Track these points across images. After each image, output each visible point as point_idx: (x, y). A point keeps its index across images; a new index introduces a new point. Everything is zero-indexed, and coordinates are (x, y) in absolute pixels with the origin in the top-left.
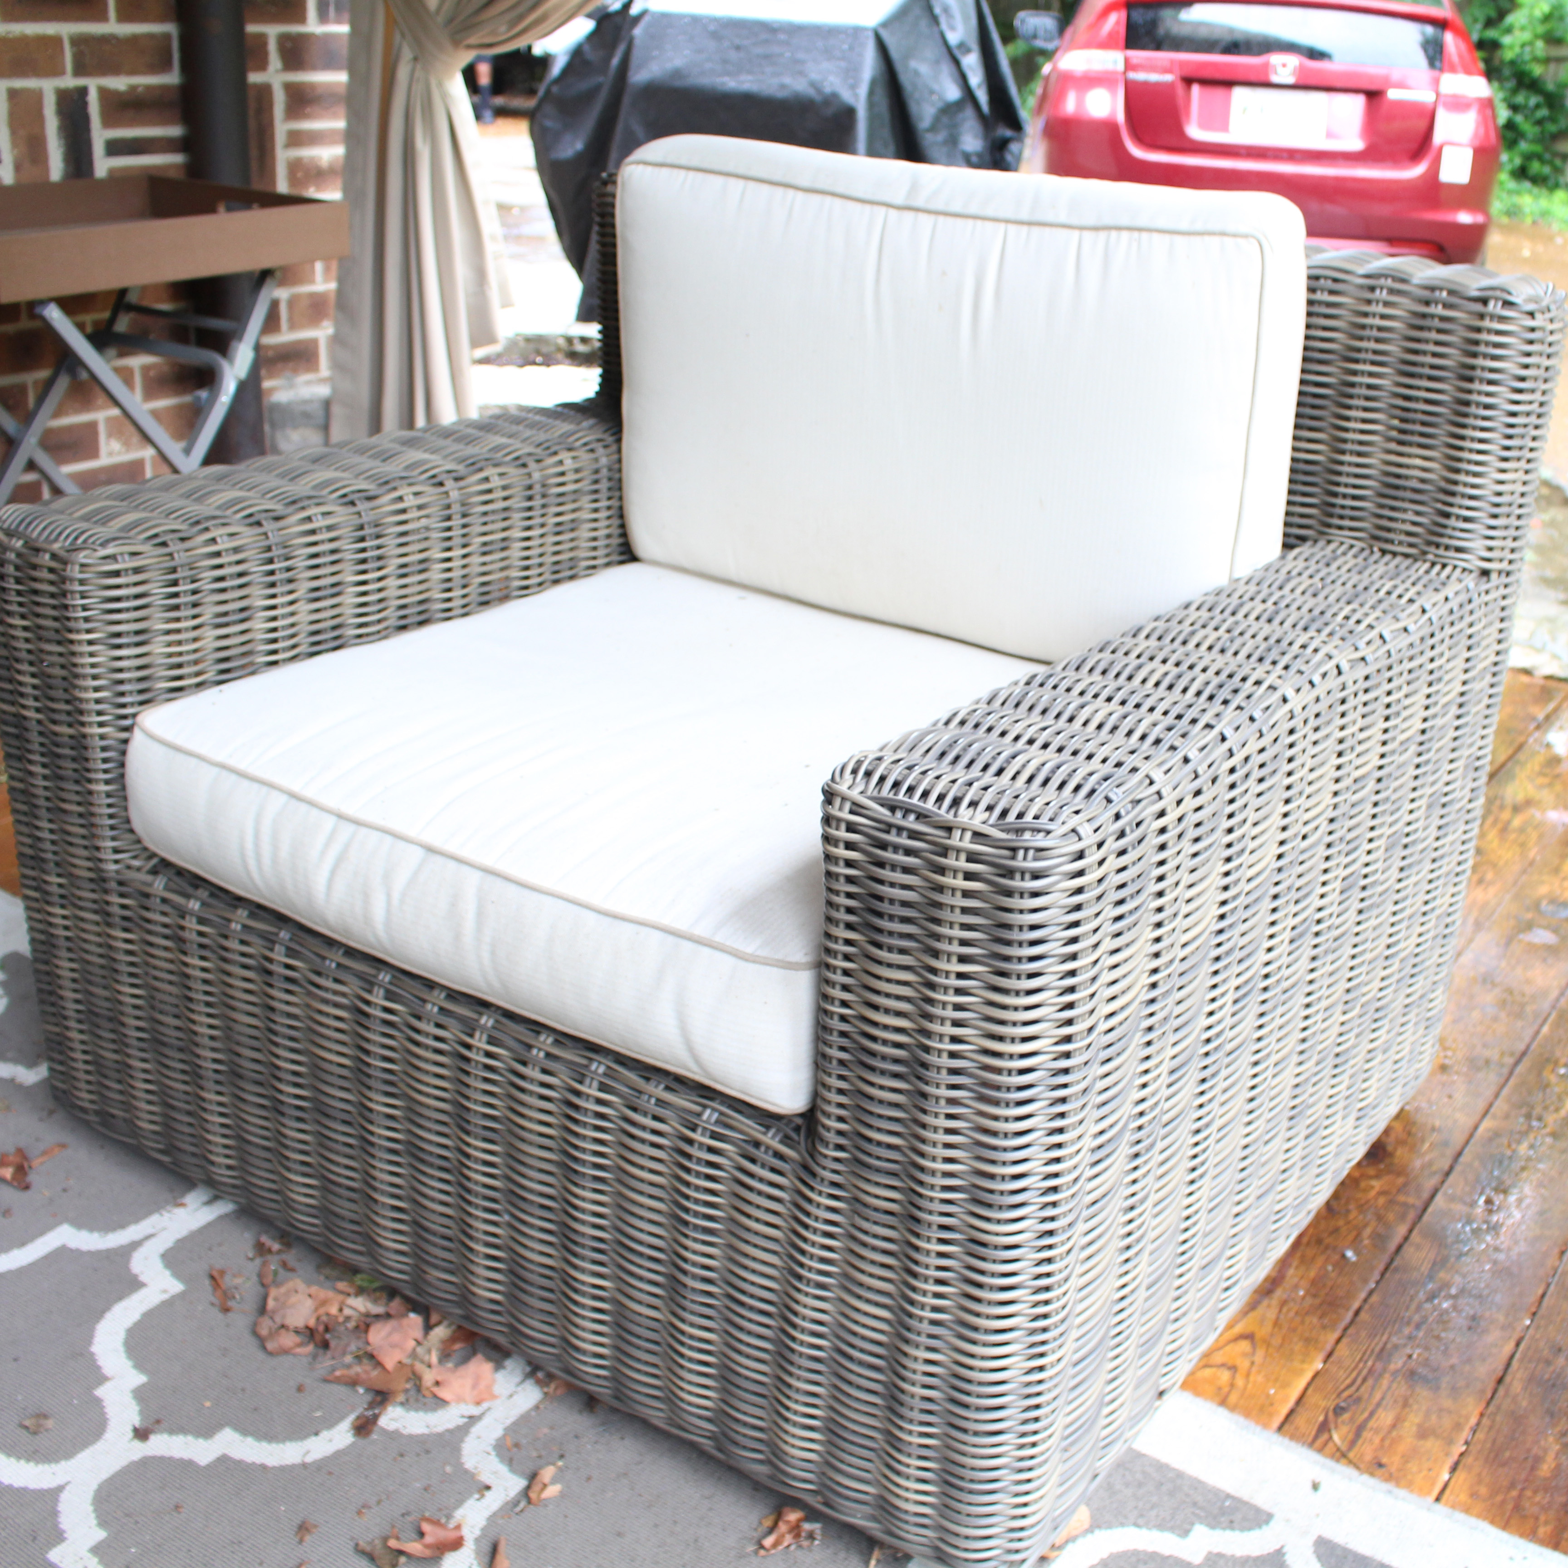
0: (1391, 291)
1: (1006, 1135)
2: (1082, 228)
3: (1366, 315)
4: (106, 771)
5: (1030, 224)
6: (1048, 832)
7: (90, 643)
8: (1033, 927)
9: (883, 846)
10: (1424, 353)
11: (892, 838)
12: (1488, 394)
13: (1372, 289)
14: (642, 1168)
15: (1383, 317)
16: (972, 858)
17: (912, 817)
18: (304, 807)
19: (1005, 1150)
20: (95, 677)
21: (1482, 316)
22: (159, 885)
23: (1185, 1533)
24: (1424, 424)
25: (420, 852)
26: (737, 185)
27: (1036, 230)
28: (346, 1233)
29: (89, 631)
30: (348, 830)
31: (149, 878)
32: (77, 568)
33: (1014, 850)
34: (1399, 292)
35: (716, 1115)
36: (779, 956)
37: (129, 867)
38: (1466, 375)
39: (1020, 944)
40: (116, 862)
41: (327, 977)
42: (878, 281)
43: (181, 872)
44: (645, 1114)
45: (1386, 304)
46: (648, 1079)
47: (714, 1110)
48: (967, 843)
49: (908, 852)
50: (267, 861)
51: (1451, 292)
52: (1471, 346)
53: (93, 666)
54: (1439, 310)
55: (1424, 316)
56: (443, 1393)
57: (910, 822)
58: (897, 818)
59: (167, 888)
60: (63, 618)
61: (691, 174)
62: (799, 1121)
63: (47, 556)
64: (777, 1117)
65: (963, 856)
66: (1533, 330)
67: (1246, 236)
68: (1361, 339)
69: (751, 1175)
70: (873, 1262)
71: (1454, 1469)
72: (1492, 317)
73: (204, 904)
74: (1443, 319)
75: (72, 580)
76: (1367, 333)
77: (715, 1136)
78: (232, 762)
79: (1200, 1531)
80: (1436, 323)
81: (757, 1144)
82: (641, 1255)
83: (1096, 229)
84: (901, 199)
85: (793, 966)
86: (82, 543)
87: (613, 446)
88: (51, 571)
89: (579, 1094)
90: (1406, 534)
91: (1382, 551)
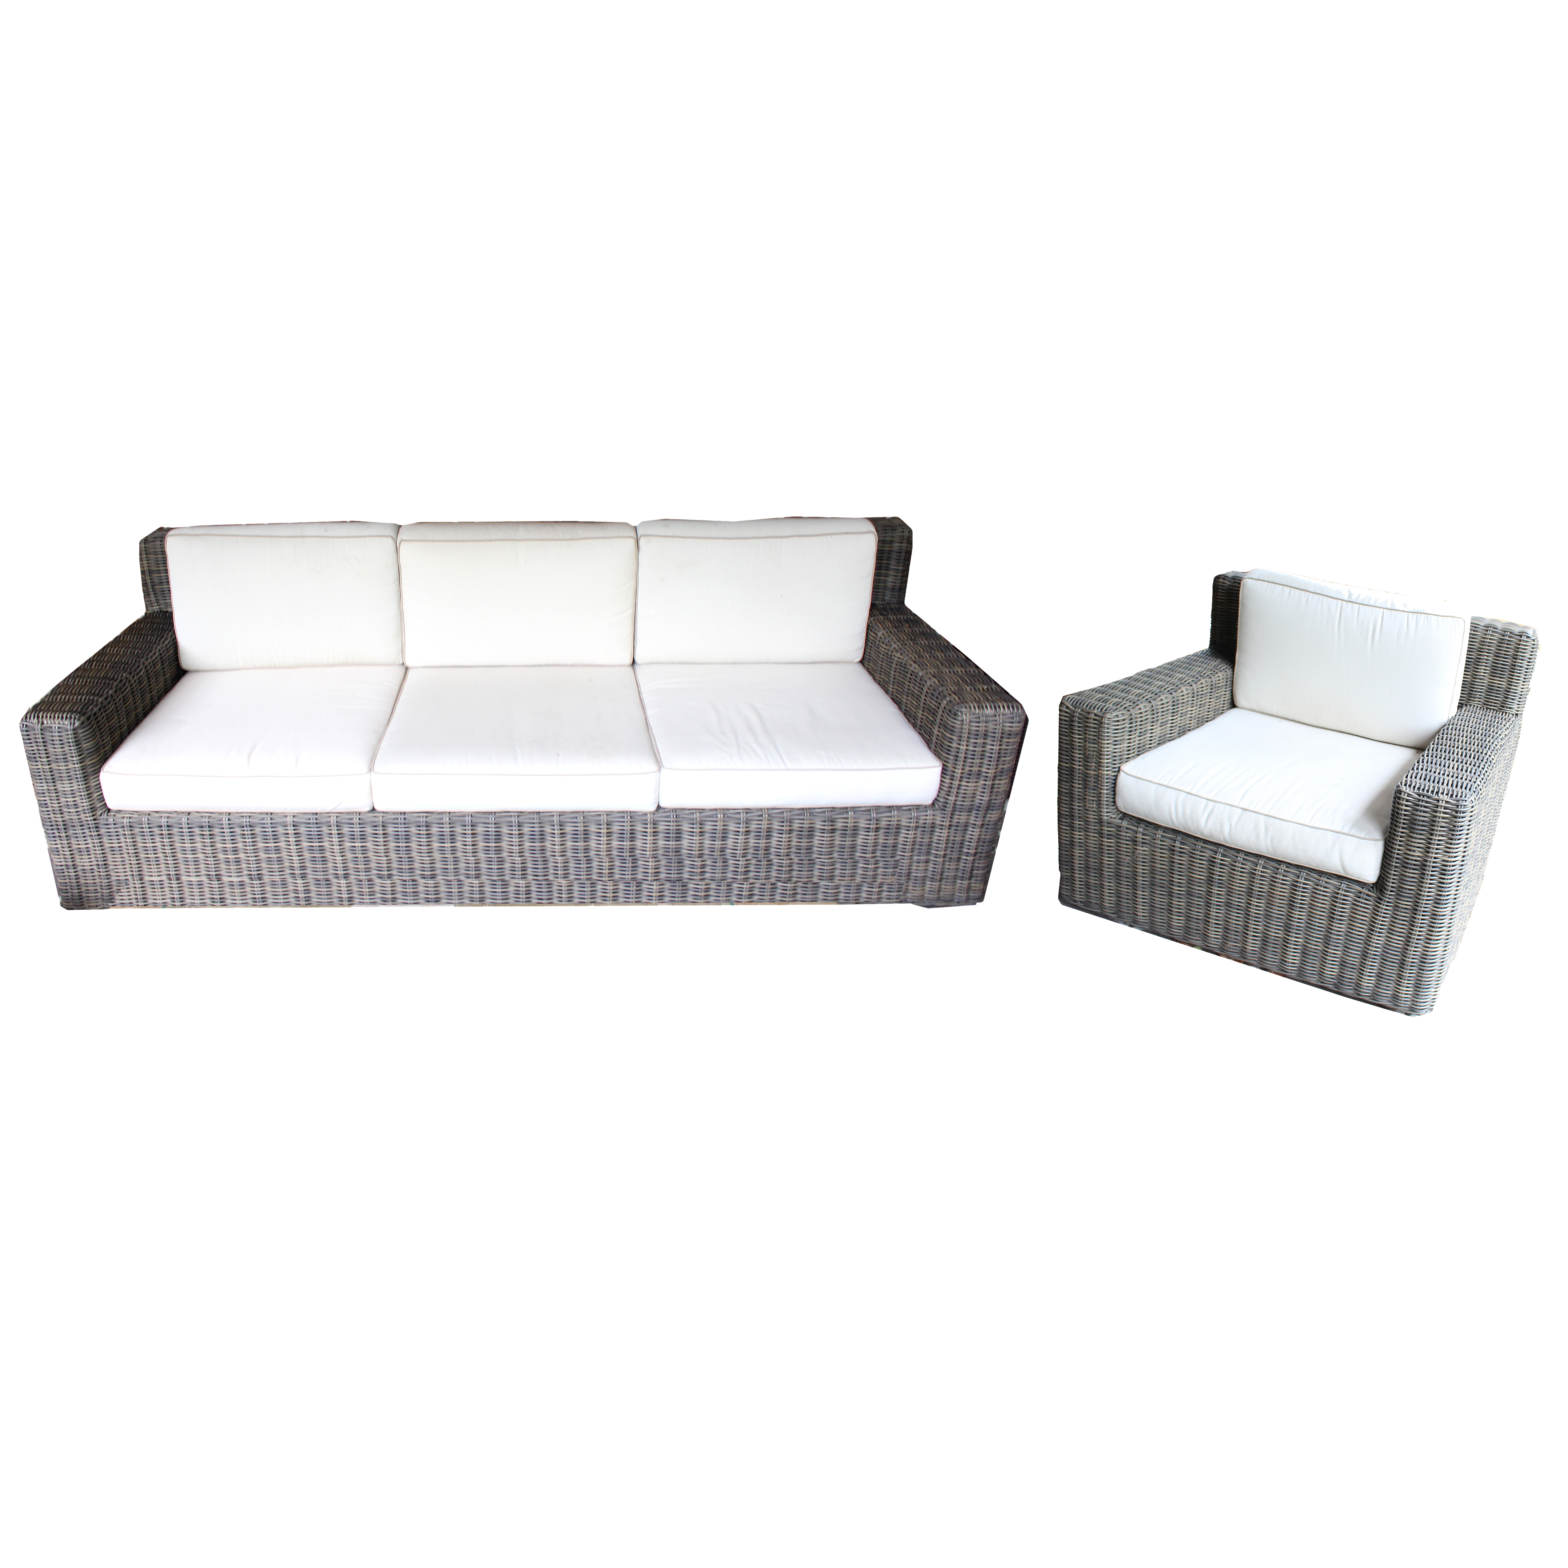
0: (1492, 632)
1: (1447, 884)
2: (1408, 612)
3: (1485, 638)
4: (1107, 786)
5: (1391, 610)
6: (1466, 801)
7: (1108, 744)
8: (1461, 826)
9: (1418, 805)
10: (1502, 650)
11: (1420, 803)
12: (1521, 663)
13: (1487, 631)
14: (1318, 903)
15: (1490, 639)
16: (1445, 808)
18: (1194, 797)
19: (1446, 888)
20: (1107, 755)
21: (1520, 641)
22: (1125, 824)
24: (1501, 671)
25: (1241, 810)
26: (1287, 589)
27: (1393, 611)
28: (1194, 934)
29: (1107, 740)
30: (1211, 804)
31: (1120, 821)
32: (1107, 719)
33: (1458, 806)
34: (1495, 632)
35: (1345, 886)
36: (1372, 837)
37: (1111, 818)
38: (1515, 657)
39: (1457, 831)
40: (1107, 816)
41: (1198, 850)
42: (1339, 624)
43: (1132, 817)
44: (1321, 886)
45: (1491, 635)
46: (1321, 876)
47: (1344, 884)
48: (1444, 804)
49: (1425, 807)
51: (1510, 633)
52: (1517, 650)
53: (1107, 751)
54: (1507, 638)
55: (1503, 639)
57: (1425, 799)
58: (1421, 798)
59: (1127, 824)
60: (1099, 736)
62: (1372, 885)
63: (1093, 715)
64: (1365, 884)
65: (1443, 808)
66: (1534, 645)
68: (1483, 645)
69: (1359, 902)
70: (1399, 924)
72: (1523, 641)
73: (1144, 829)
74: (1508, 641)
75: (1104, 723)
76: (1485, 644)
77: (1346, 891)
78: (1161, 782)
80: (1506, 642)
81: (1361, 893)
82: (1314, 929)
84: (1346, 598)
85: (1377, 840)
86: (1105, 710)
87: (1231, 670)
88: (1094, 720)
89: (1297, 882)
90: (1495, 703)
91: (1487, 708)
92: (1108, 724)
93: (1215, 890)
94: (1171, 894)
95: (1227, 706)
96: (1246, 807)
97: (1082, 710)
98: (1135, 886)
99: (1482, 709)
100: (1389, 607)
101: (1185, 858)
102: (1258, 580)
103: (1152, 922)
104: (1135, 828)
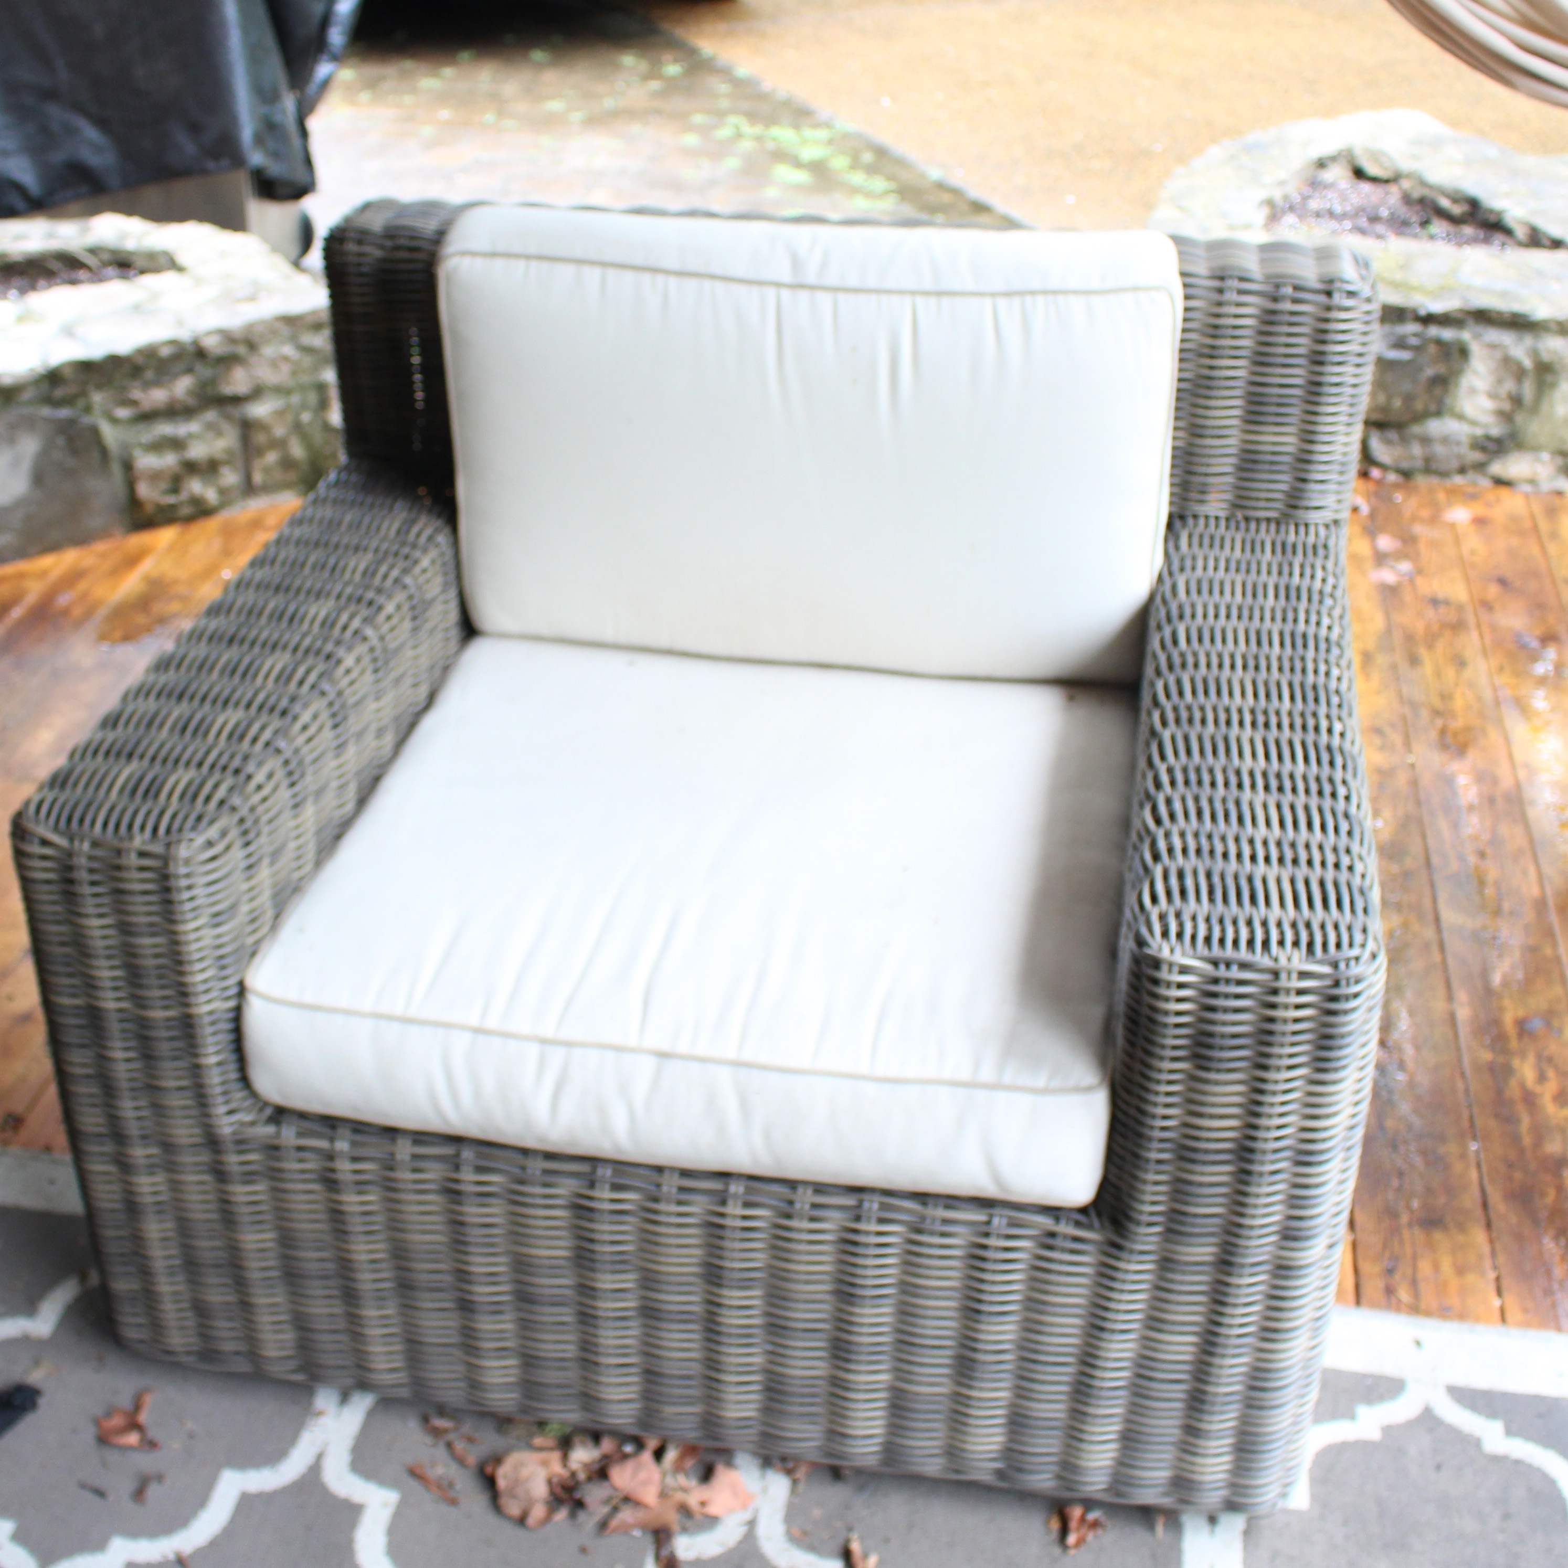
0: (1241, 292)
2: (994, 295)
3: (1219, 317)
4: (216, 1042)
5: (938, 294)
6: (1357, 959)
7: (196, 930)
9: (1213, 994)
14: (928, 1277)
15: (1235, 316)
16: (1301, 992)
17: (1235, 968)
20: (200, 958)
21: (1329, 308)
22: (289, 1135)
23: (1352, 1416)
25: (653, 1059)
26: (592, 275)
27: (945, 301)
29: (194, 921)
30: (557, 1056)
31: (271, 1129)
32: (181, 863)
33: (1337, 980)
34: (1246, 292)
35: (1005, 1220)
36: (1071, 1084)
37: (243, 1126)
38: (1318, 359)
40: (230, 1123)
41: (532, 1182)
42: (780, 356)
44: (930, 1233)
45: (1237, 305)
46: (926, 1207)
47: (1001, 1216)
48: (1294, 982)
49: (1239, 997)
50: (467, 1098)
51: (1296, 288)
52: (1321, 336)
53: (198, 948)
54: (1287, 305)
55: (1273, 311)
56: (712, 1510)
57: (1235, 972)
58: (1222, 972)
59: (300, 1134)
61: (534, 264)
62: (1084, 1211)
64: (1065, 1209)
65: (1293, 993)
66: (1369, 313)
67: (1156, 288)
68: (1216, 338)
69: (1052, 1261)
71: (1499, 1292)
72: (1337, 308)
73: (357, 1144)
74: (1293, 313)
75: (177, 875)
76: (1223, 332)
77: (1006, 1237)
79: (1363, 1411)
80: (1286, 317)
81: (1052, 1235)
82: (923, 1346)
83: (1009, 294)
84: (786, 276)
85: (1089, 1089)
86: (168, 831)
87: (447, 530)
88: (142, 869)
89: (855, 1231)
90: (1268, 500)
91: (1247, 519)
92: (188, 876)
93: (606, 1281)
94: (466, 1306)
95: (455, 634)
96: (665, 1046)
97: (95, 844)
98: (350, 1296)
99: (1233, 524)
100: (928, 285)
101: (496, 1212)
102: (493, 255)
103: (418, 1384)
104: (323, 1144)
